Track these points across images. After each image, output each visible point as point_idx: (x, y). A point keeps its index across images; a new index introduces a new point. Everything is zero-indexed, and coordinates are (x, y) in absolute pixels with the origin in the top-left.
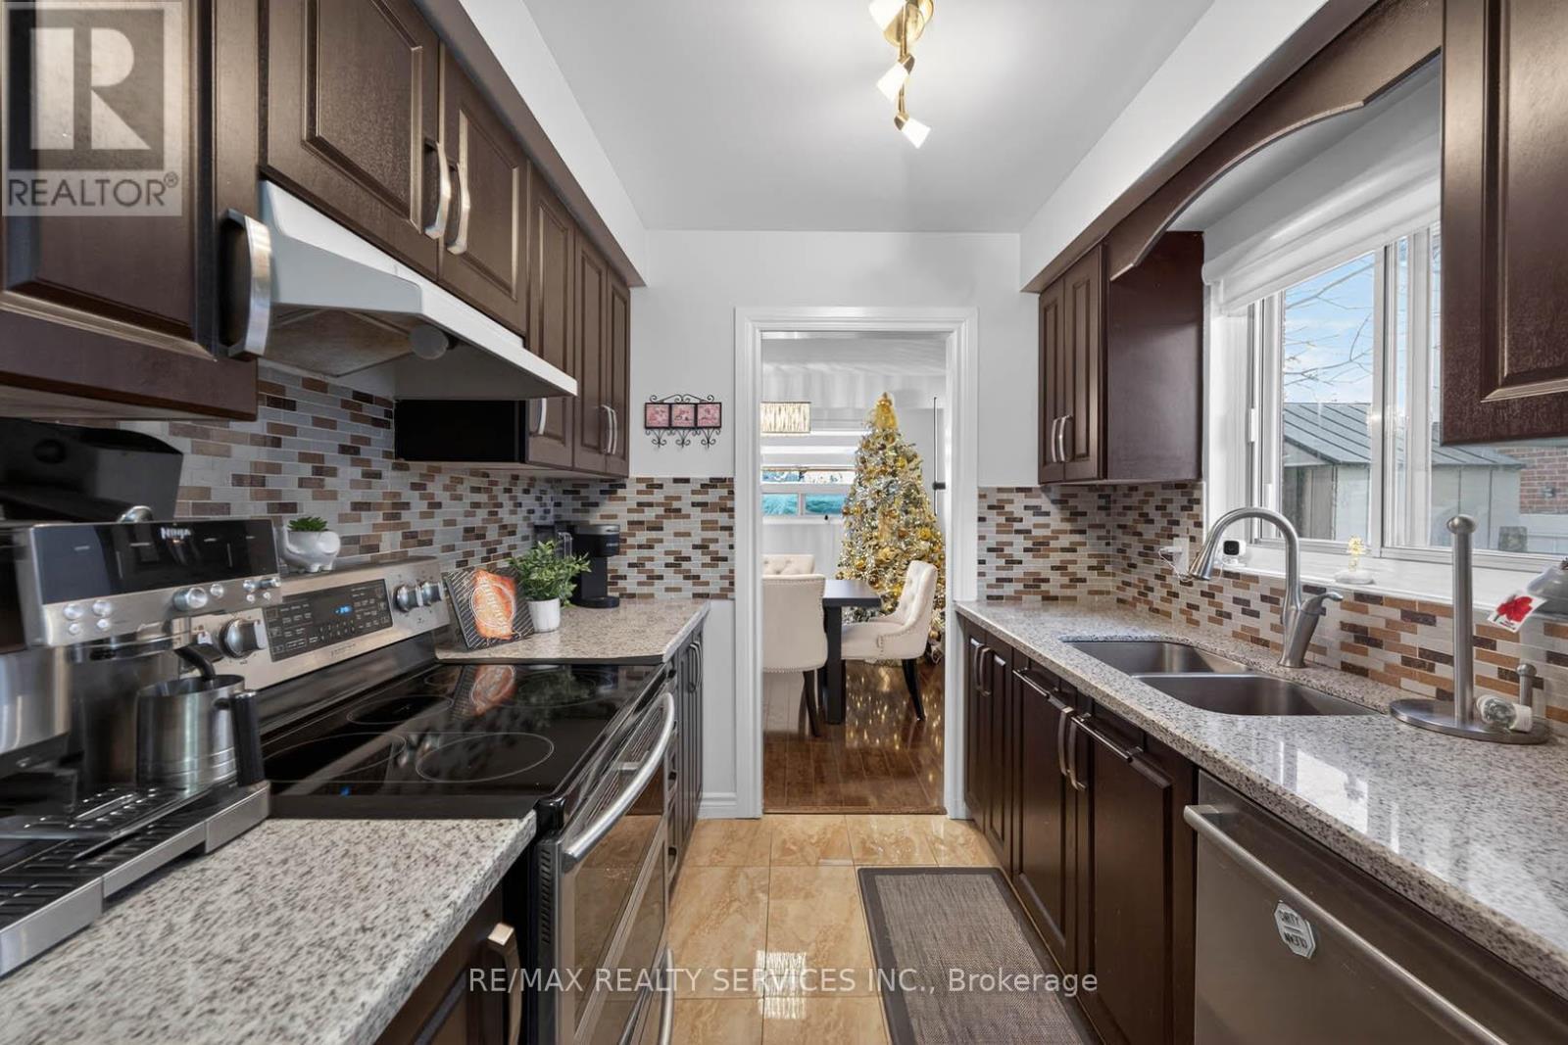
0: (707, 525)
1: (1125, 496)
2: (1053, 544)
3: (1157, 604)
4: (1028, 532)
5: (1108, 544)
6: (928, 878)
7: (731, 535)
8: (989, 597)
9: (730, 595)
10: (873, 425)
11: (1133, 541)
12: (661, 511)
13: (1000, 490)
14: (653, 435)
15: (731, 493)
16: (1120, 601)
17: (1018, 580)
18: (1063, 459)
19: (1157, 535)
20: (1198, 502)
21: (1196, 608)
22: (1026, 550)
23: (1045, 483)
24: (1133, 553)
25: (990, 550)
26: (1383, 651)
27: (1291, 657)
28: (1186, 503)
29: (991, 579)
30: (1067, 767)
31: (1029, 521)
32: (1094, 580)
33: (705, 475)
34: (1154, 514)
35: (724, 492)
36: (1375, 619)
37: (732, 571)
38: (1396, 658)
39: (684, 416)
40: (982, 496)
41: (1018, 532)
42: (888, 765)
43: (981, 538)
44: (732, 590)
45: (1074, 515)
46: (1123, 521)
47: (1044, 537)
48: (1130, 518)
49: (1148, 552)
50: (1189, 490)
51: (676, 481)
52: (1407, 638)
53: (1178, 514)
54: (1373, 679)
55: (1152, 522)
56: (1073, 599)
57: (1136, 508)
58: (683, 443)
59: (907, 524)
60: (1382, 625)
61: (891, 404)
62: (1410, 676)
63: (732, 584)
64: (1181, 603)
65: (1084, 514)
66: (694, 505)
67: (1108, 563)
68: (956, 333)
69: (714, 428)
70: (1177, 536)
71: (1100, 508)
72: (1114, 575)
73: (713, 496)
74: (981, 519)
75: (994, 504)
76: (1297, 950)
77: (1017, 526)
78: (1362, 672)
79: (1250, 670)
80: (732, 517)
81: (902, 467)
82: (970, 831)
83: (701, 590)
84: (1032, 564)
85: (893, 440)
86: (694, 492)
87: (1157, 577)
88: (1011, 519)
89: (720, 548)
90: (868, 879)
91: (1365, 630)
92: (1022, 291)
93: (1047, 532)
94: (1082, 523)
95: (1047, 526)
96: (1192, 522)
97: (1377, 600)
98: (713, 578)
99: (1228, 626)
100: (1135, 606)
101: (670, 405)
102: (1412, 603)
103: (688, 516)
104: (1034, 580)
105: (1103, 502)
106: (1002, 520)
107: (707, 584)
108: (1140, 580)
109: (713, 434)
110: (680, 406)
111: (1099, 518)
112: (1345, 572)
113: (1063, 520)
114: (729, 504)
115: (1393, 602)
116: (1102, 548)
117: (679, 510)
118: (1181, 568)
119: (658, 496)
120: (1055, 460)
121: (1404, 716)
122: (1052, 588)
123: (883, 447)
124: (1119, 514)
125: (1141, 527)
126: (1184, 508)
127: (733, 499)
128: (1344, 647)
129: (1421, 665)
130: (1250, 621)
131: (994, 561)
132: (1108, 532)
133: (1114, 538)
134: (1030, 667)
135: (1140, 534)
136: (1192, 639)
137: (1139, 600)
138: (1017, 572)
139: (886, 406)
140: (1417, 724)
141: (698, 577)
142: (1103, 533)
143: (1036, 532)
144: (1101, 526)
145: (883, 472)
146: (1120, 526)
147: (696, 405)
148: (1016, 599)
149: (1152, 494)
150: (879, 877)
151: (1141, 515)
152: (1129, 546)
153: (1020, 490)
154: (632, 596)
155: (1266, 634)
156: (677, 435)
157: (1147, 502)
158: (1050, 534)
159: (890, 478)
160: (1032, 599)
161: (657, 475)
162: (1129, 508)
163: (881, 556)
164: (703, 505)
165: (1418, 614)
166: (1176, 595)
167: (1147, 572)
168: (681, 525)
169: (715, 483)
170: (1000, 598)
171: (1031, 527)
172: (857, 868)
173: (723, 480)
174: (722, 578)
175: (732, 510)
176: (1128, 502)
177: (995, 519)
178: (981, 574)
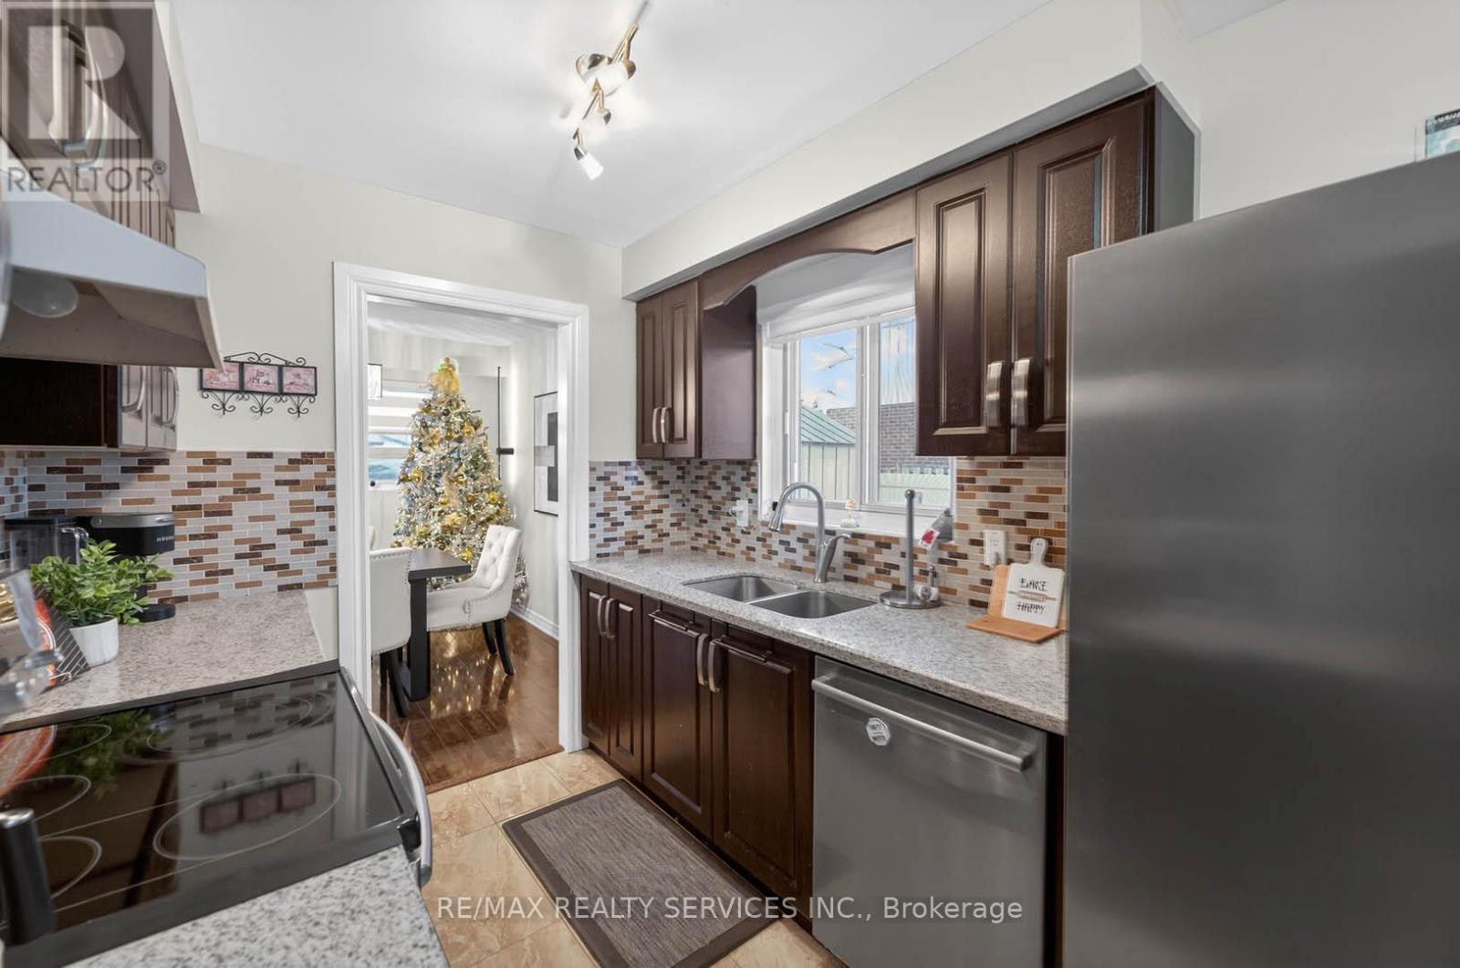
0: (297, 506)
1: (697, 468)
2: (646, 508)
3: (723, 548)
4: (629, 498)
5: (684, 505)
6: (568, 808)
7: (332, 516)
8: (599, 555)
9: (330, 581)
10: (434, 389)
11: (704, 502)
12: (229, 492)
13: (607, 464)
14: (213, 399)
15: (332, 469)
16: (694, 548)
17: (621, 539)
18: (664, 440)
19: (723, 498)
20: (754, 474)
21: (753, 549)
22: (627, 513)
23: (641, 457)
24: (704, 512)
25: (599, 515)
26: (866, 566)
27: (821, 576)
28: (745, 475)
29: (600, 539)
30: (706, 678)
31: (630, 488)
32: (676, 535)
33: (296, 449)
34: (720, 482)
35: (323, 468)
36: (862, 547)
37: (333, 555)
38: (872, 570)
39: (263, 379)
40: (592, 469)
41: (621, 498)
42: (493, 725)
43: (592, 505)
44: (335, 576)
45: (662, 483)
46: (695, 487)
47: (640, 502)
48: (701, 486)
49: (716, 511)
50: (747, 466)
51: (251, 455)
52: (877, 558)
53: (739, 483)
54: (861, 583)
55: (719, 488)
56: (661, 550)
57: (707, 478)
58: (262, 410)
59: (475, 490)
60: (865, 551)
61: (454, 369)
62: (880, 579)
63: (334, 569)
64: (742, 547)
65: (667, 483)
66: (278, 483)
67: (684, 520)
68: (571, 325)
69: (307, 395)
70: (739, 499)
71: (678, 477)
72: (688, 529)
73: (307, 472)
74: (592, 489)
75: (602, 476)
76: (878, 743)
77: (620, 493)
78: (854, 580)
79: (799, 588)
80: (333, 495)
81: (468, 433)
82: (589, 758)
83: (290, 580)
84: (631, 525)
85: (458, 406)
86: (278, 469)
87: (724, 529)
88: (616, 488)
89: (318, 532)
90: (516, 830)
91: (856, 554)
92: (623, 298)
93: (641, 498)
94: (666, 490)
95: (641, 493)
96: (749, 489)
97: (862, 536)
98: (308, 566)
99: (776, 560)
100: (705, 552)
101: (242, 365)
102: (880, 537)
103: (270, 497)
104: (633, 538)
105: (680, 473)
106: (608, 489)
107: (299, 572)
108: (710, 532)
109: (306, 403)
110: (257, 367)
111: (678, 485)
112: (845, 521)
113: (653, 488)
114: (329, 482)
115: (871, 537)
116: (679, 509)
117: (257, 490)
118: (742, 522)
119: (222, 473)
120: (655, 441)
121: (888, 602)
122: (646, 543)
123: (447, 413)
124: (692, 482)
125: (710, 493)
126: (743, 479)
127: (334, 476)
128: (846, 566)
129: (885, 572)
130: (790, 556)
131: (601, 522)
132: (684, 496)
133: (688, 500)
134: (661, 609)
135: (710, 498)
136: (758, 571)
137: (709, 547)
138: (620, 532)
139: (448, 370)
140: (893, 605)
141: (286, 566)
142: (680, 497)
143: (634, 498)
144: (679, 491)
145: (448, 438)
146: (693, 491)
147: (280, 367)
148: (620, 554)
149: (719, 468)
150: (523, 825)
151: (710, 483)
152: (701, 506)
153: (621, 464)
154: (183, 599)
155: (800, 563)
156: (252, 401)
157: (715, 473)
158: (644, 499)
159: (456, 445)
160: (632, 554)
161: (221, 447)
162: (701, 478)
163: (448, 521)
164: (294, 484)
165: (884, 543)
166: (738, 541)
167: (716, 526)
168: (260, 507)
169: (308, 458)
170: (607, 555)
171: (629, 494)
172: (501, 825)
173: (322, 455)
174: (319, 564)
175: (333, 488)
176: (699, 473)
177: (602, 488)
178: (592, 536)
